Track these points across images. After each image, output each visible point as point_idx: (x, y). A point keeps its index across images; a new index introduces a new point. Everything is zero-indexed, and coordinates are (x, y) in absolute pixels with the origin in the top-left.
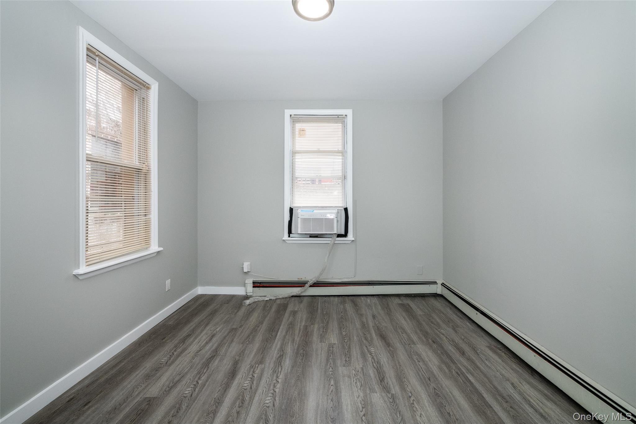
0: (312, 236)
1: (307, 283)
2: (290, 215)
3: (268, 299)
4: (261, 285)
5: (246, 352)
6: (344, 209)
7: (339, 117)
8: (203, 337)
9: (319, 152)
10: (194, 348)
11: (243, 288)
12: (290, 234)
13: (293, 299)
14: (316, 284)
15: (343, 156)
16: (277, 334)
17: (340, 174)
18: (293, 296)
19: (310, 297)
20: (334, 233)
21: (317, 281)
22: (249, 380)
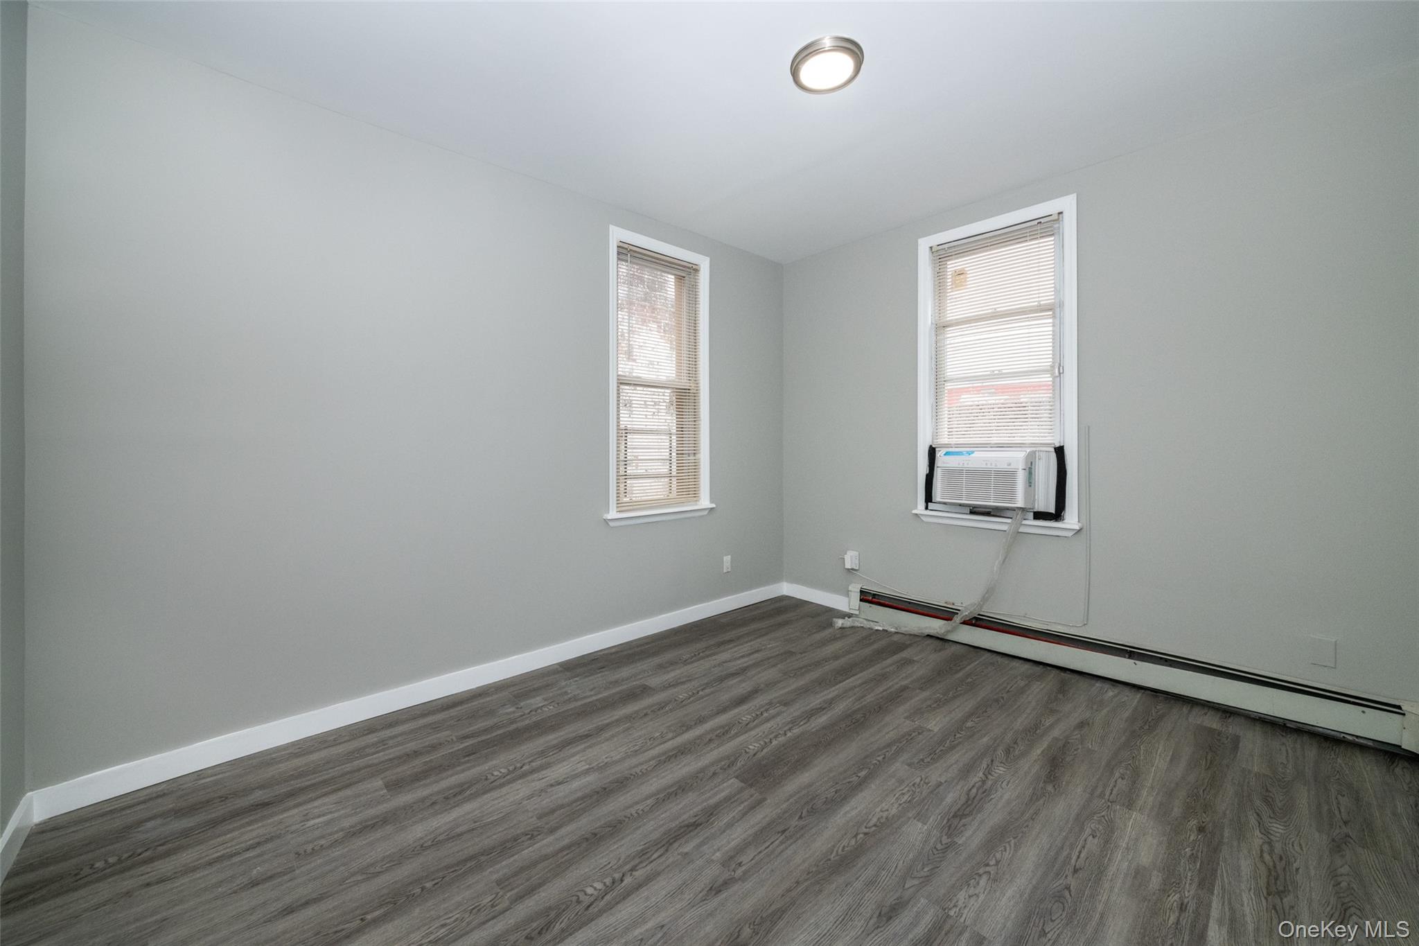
0: (974, 511)
1: (957, 613)
2: (930, 463)
3: (880, 628)
4: (874, 600)
5: (779, 685)
6: (1055, 448)
7: (1040, 222)
8: (745, 648)
9: (995, 316)
10: (725, 656)
11: (846, 599)
12: (929, 504)
13: (929, 641)
14: (977, 621)
15: (1054, 317)
16: (845, 680)
17: (1047, 361)
18: (929, 636)
19: (967, 647)
20: (1017, 508)
21: (979, 615)
22: (760, 744)
